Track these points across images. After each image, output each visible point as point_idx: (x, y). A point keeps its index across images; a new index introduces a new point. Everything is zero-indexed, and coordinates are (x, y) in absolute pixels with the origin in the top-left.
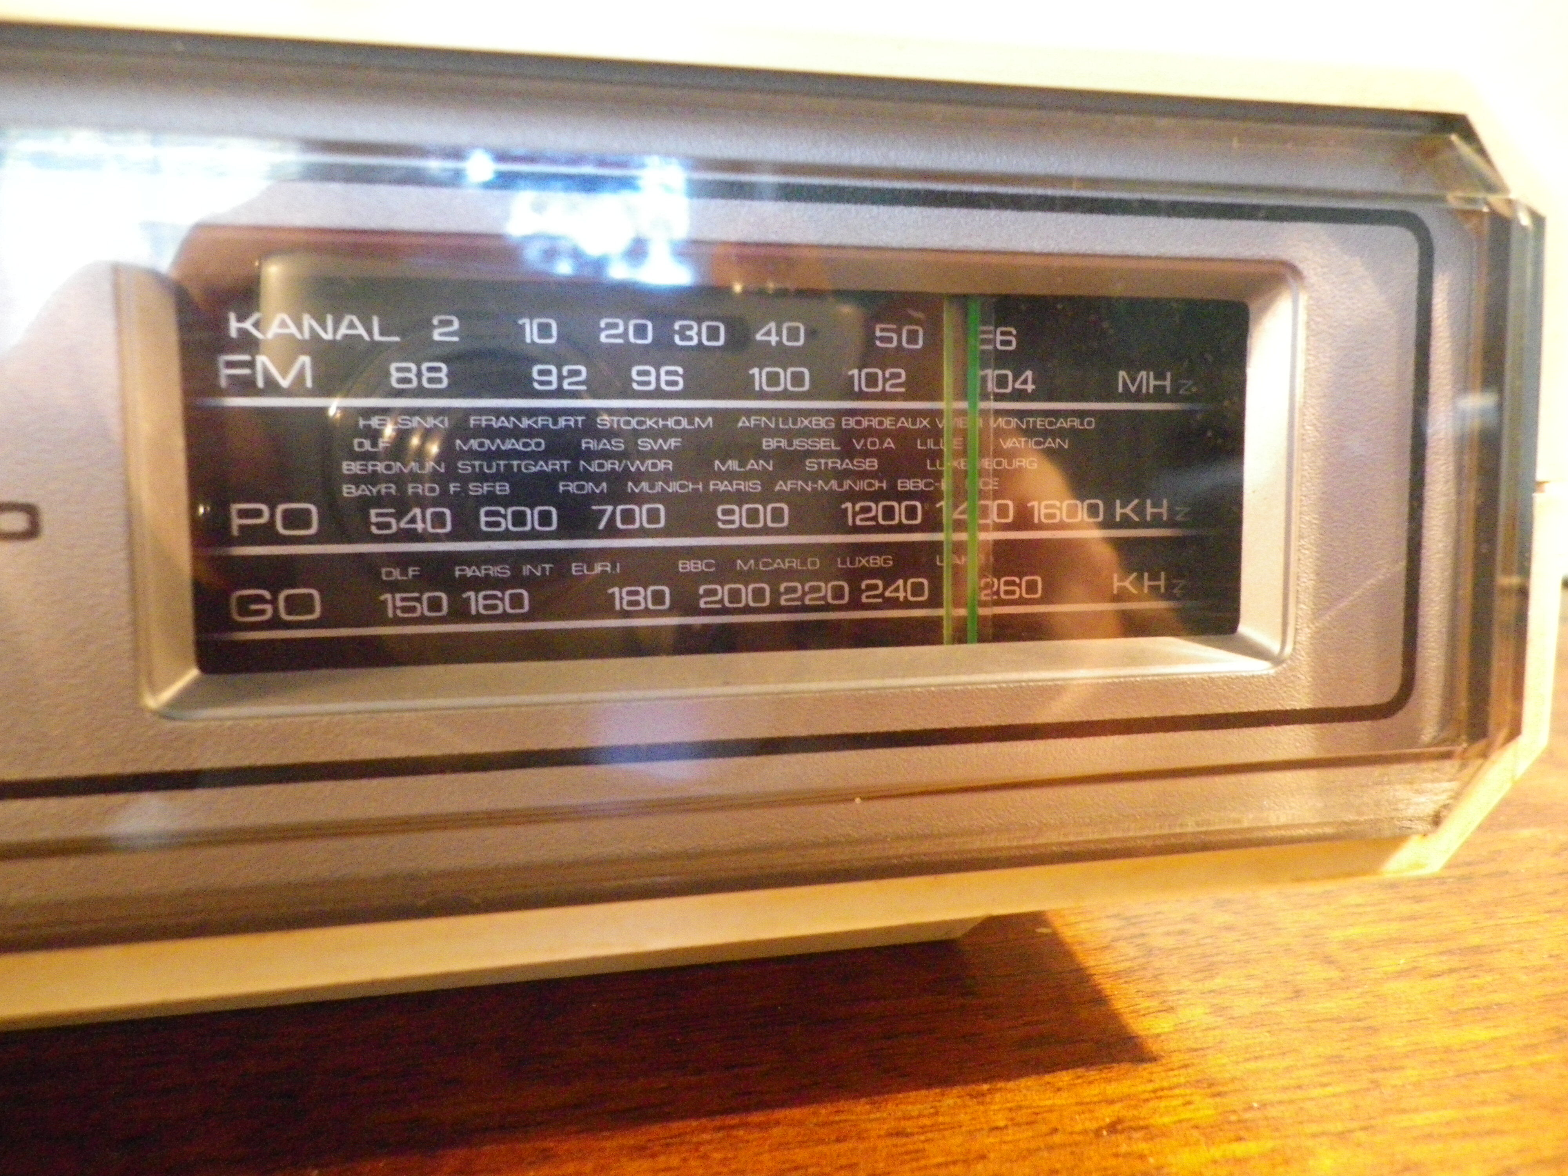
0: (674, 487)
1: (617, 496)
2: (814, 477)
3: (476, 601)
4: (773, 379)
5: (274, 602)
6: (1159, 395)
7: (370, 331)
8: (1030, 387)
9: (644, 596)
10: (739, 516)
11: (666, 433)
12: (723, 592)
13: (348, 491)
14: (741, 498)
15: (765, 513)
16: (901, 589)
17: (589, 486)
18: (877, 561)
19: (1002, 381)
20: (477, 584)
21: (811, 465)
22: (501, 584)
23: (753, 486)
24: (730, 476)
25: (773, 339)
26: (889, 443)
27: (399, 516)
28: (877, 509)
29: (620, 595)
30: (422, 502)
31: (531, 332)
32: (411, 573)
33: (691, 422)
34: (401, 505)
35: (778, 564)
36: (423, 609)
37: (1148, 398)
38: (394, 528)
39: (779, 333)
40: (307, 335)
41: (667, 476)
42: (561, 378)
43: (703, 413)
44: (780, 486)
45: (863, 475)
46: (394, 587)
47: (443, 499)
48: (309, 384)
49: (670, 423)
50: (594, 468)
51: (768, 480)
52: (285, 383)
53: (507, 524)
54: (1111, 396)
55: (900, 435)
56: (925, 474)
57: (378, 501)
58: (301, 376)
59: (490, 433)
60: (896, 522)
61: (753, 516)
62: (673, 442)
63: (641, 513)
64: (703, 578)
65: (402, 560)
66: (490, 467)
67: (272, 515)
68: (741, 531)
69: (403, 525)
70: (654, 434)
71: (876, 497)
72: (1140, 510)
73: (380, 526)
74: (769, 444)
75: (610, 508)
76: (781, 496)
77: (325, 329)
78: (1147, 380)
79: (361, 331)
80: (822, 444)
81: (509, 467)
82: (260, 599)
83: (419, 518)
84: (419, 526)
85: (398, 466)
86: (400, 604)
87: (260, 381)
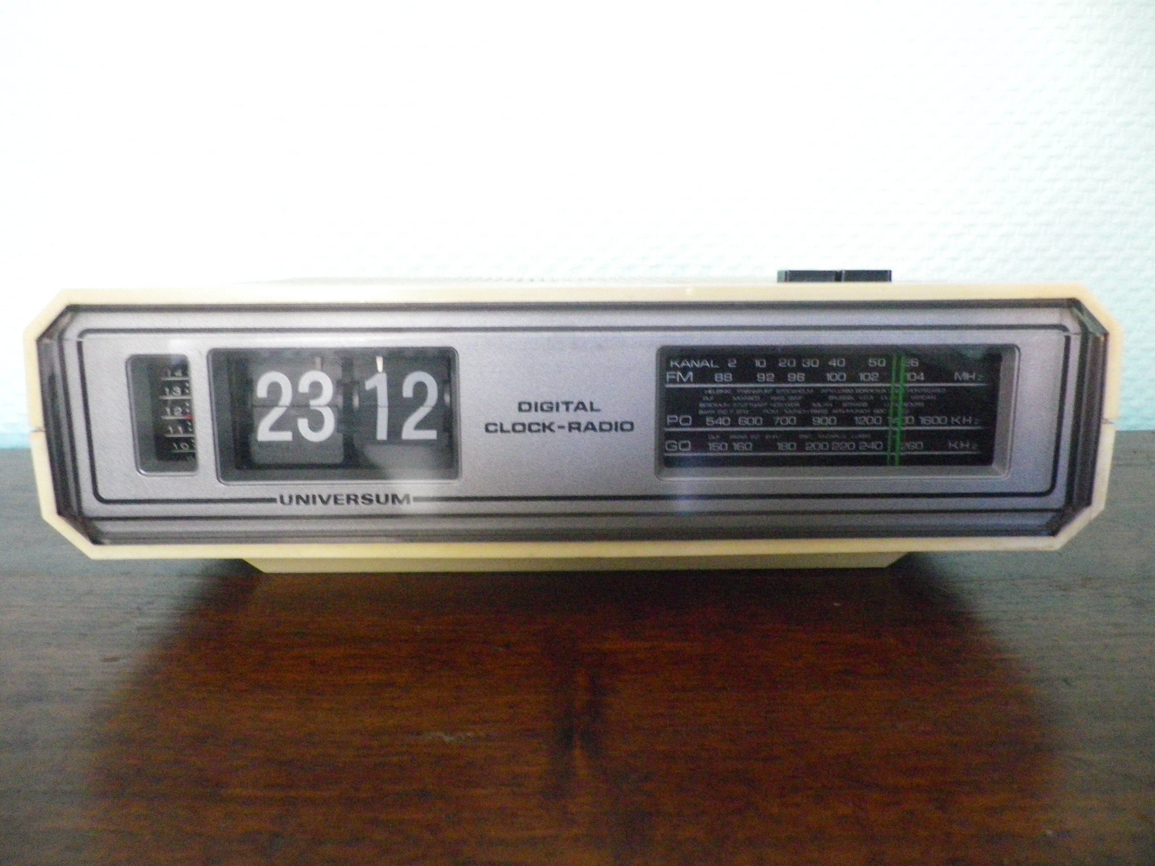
0: (799, 412)
1: (782, 414)
2: (845, 408)
3: (736, 446)
4: (834, 377)
5: (677, 445)
6: (971, 380)
7: (710, 365)
8: (923, 378)
9: (788, 445)
10: (820, 421)
11: (798, 394)
12: (813, 445)
13: (701, 412)
14: (820, 415)
15: (829, 420)
16: (873, 445)
17: (773, 411)
18: (865, 436)
19: (912, 377)
20: (736, 441)
21: (845, 405)
22: (744, 441)
23: (825, 411)
24: (818, 408)
25: (834, 364)
26: (872, 398)
27: (715, 420)
28: (866, 419)
29: (780, 445)
30: (722, 416)
31: (758, 363)
32: (717, 437)
33: (806, 391)
34: (716, 416)
35: (833, 436)
36: (720, 448)
37: (967, 382)
38: (713, 424)
39: (836, 363)
40: (692, 366)
41: (797, 408)
42: (766, 377)
43: (810, 388)
44: (834, 411)
45: (862, 408)
46: (712, 441)
47: (729, 415)
48: (692, 379)
49: (800, 391)
50: (774, 405)
51: (830, 410)
52: (684, 380)
53: (747, 423)
54: (953, 381)
55: (874, 395)
56: (884, 407)
57: (709, 415)
58: (689, 378)
59: (743, 395)
60: (872, 423)
61: (824, 421)
62: (800, 398)
63: (788, 421)
64: (807, 440)
65: (714, 433)
66: (743, 405)
67: (679, 419)
68: (821, 426)
69: (716, 422)
70: (794, 395)
71: (866, 415)
72: (961, 420)
73: (710, 423)
74: (831, 398)
75: (779, 418)
76: (834, 415)
77: (697, 362)
78: (966, 376)
79: (707, 363)
80: (850, 398)
81: (748, 405)
82: (673, 444)
83: (721, 421)
84: (720, 423)
85: (716, 405)
86: (713, 446)
87: (678, 380)
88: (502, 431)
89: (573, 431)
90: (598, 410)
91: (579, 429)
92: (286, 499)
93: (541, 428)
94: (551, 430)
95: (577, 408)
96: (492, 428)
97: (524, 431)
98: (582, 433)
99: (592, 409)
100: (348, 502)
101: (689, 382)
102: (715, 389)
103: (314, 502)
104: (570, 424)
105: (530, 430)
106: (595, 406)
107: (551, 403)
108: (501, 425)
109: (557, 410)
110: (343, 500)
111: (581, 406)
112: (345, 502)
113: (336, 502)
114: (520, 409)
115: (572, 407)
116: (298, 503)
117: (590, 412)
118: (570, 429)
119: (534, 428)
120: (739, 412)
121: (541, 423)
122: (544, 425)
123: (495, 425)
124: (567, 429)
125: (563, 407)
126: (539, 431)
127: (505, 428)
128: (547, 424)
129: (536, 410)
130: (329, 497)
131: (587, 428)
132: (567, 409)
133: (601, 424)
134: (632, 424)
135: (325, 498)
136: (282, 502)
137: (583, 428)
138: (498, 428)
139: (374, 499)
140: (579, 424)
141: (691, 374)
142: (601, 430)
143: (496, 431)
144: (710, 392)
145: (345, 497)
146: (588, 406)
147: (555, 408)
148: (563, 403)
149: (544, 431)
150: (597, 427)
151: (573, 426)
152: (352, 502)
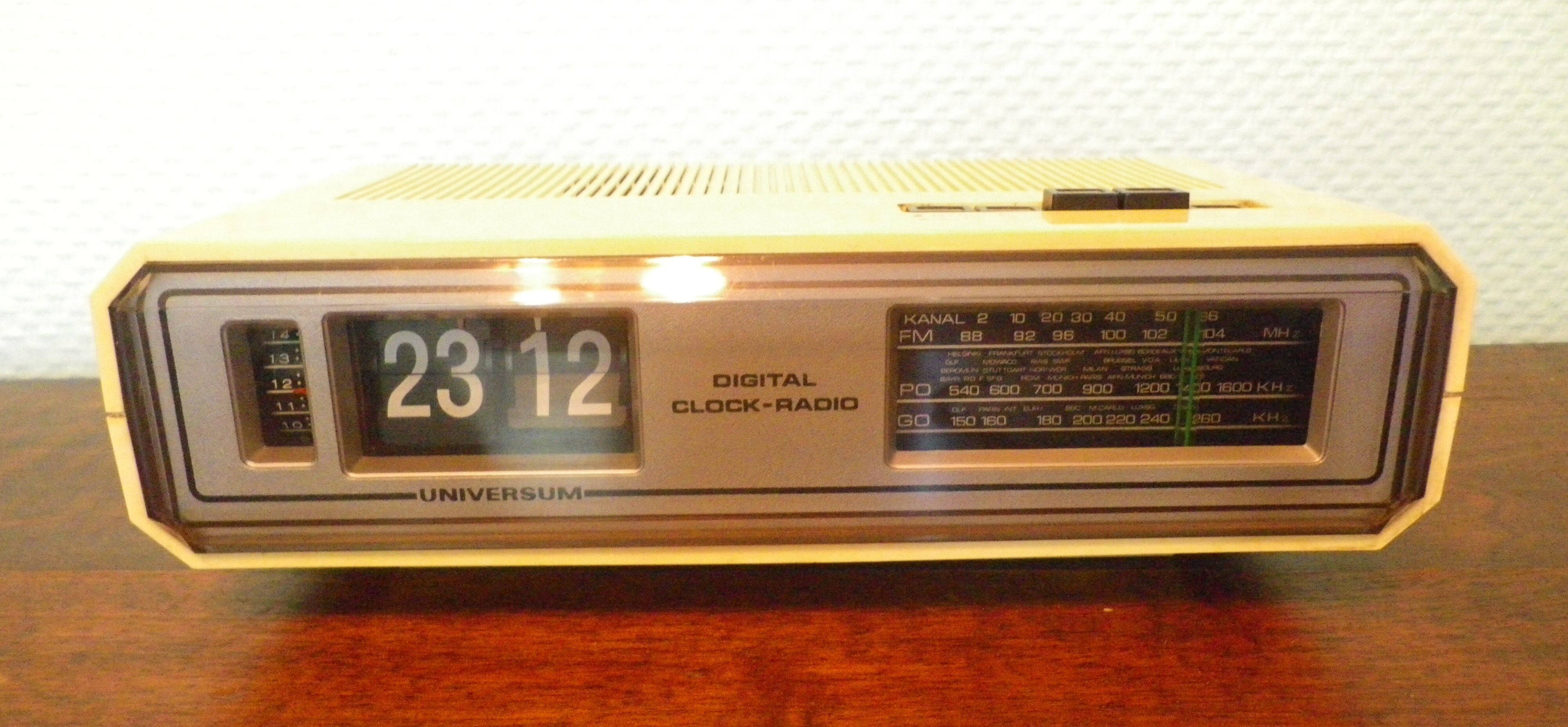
0: (1066, 378)
1: (1043, 381)
2: (1124, 373)
3: (986, 420)
4: (1111, 335)
5: (913, 419)
6: (1283, 338)
7: (954, 319)
8: (1223, 336)
9: (1051, 420)
10: (1092, 389)
11: (1065, 356)
12: (1083, 419)
13: (942, 379)
14: (1092, 382)
15: (1103, 388)
16: (1159, 418)
17: (1033, 378)
18: (1149, 407)
19: (1210, 334)
20: (988, 414)
21: (1124, 369)
22: (997, 414)
23: (1099, 377)
24: (1089, 373)
25: (1112, 319)
26: (1158, 360)
27: (960, 389)
28: (1150, 387)
29: (1042, 419)
30: (969, 383)
31: (1015, 320)
32: (962, 410)
33: (1075, 352)
34: (961, 385)
35: (1107, 408)
36: (966, 423)
37: (1278, 339)
38: (958, 393)
39: (1114, 316)
40: (932, 322)
41: (1063, 373)
42: (1025, 336)
43: (1081, 349)
44: (1110, 377)
45: (1147, 372)
46: (956, 415)
47: (977, 382)
48: (931, 339)
49: (1067, 353)
50: (1035, 370)
51: (1105, 375)
52: (922, 340)
53: (1000, 391)
54: (1261, 339)
55: (1162, 356)
56: (1172, 372)
57: (953, 383)
58: (928, 338)
59: (996, 357)
60: (1158, 391)
61: (1098, 389)
62: (1067, 361)
63: (1052, 389)
64: (1076, 412)
65: (959, 405)
66: (995, 370)
67: (915, 388)
68: (1092, 395)
69: (961, 392)
70: (1060, 357)
71: (1150, 381)
72: (1269, 387)
73: (953, 392)
74: (1107, 360)
75: (1040, 386)
76: (1110, 381)
77: (938, 319)
78: (1278, 332)
79: (951, 320)
80: (1129, 360)
81: (1002, 371)
82: (908, 418)
83: (967, 390)
84: (967, 393)
85: (961, 370)
86: (958, 420)
87: (914, 340)
88: (694, 410)
89: (782, 410)
90: (814, 384)
91: (789, 407)
92: (428, 495)
93: (742, 406)
94: (756, 410)
95: (787, 382)
96: (680, 407)
97: (721, 410)
98: (793, 412)
99: (806, 383)
100: (505, 498)
101: (927, 342)
102: (961, 350)
103: (463, 498)
104: (778, 402)
105: (729, 409)
106: (809, 380)
107: (755, 376)
108: (693, 403)
109: (762, 385)
110: (498, 494)
111: (792, 379)
112: (501, 497)
113: (489, 497)
114: (716, 384)
115: (781, 380)
116: (442, 499)
117: (802, 387)
118: (779, 407)
119: (733, 406)
120: (990, 378)
121: (742, 400)
122: (745, 401)
123: (685, 403)
124: (774, 407)
125: (769, 381)
126: (739, 410)
127: (697, 407)
128: (749, 402)
129: (736, 385)
130: (481, 491)
131: (799, 407)
132: (775, 384)
133: (817, 401)
134: (855, 400)
135: (476, 493)
136: (423, 497)
137: (794, 405)
138: (689, 406)
139: (536, 492)
140: (790, 402)
141: (930, 332)
142: (817, 408)
143: (686, 410)
144: (954, 354)
145: (500, 491)
146: (801, 380)
147: (759, 383)
148: (769, 376)
149: (746, 410)
150: (812, 405)
151: (782, 403)
152: (509, 498)
